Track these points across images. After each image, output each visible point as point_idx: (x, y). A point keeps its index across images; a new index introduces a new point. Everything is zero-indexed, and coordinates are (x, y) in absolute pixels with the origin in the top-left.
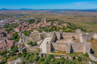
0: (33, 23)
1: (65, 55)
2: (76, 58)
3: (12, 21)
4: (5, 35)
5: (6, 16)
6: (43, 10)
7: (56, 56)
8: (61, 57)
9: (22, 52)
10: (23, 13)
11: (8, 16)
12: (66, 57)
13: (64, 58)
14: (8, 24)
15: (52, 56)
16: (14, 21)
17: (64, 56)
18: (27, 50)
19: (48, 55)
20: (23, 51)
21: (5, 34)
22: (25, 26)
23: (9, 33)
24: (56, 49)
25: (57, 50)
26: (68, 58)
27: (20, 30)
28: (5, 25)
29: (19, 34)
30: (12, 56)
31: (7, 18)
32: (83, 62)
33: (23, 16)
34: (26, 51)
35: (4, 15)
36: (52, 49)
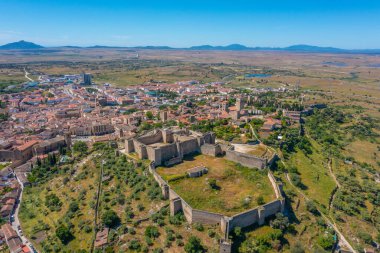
15: (125, 158)
19: (122, 155)
21: (140, 121)
31: (216, 79)
35: (212, 71)
36: (133, 150)
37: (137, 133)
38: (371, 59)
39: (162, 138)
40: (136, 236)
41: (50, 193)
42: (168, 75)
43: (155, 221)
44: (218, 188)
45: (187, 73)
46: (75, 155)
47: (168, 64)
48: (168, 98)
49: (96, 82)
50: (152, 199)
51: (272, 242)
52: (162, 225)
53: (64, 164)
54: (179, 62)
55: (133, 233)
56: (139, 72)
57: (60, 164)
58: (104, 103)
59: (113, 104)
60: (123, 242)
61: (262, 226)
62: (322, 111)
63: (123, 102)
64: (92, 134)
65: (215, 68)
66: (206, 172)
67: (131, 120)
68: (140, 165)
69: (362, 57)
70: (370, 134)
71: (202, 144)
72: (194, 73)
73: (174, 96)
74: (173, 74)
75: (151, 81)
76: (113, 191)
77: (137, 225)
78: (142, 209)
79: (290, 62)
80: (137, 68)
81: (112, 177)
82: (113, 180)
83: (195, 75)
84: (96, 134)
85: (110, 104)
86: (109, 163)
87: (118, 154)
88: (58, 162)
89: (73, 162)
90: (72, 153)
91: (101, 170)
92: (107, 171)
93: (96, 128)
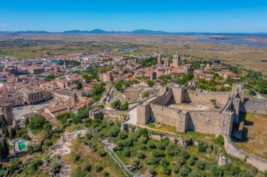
0: (150, 65)
1: (173, 134)
2: (196, 143)
3: (106, 60)
4: (80, 87)
5: (98, 46)
6: (193, 34)
7: (153, 133)
8: (164, 137)
9: (93, 118)
10: (139, 40)
11: (101, 48)
12: (172, 139)
13: (168, 139)
15: (145, 132)
16: (111, 60)
17: (169, 135)
18: (105, 116)
19: (137, 129)
20: (96, 116)
21: (80, 84)
22: (126, 72)
23: (88, 82)
25: (159, 123)
26: (176, 141)
28: (89, 68)
29: (107, 87)
30: (76, 123)
31: (99, 51)
32: (208, 156)
33: (136, 49)
34: (102, 118)
35: (94, 46)
36: (150, 119)
37: (89, 96)
39: (172, 97)
42: (60, 49)
45: (74, 47)
46: (36, 138)
47: (53, 42)
53: (24, 154)
54: (61, 42)
57: (18, 155)
58: (16, 72)
59: (26, 73)
63: (35, 70)
64: (26, 104)
65: (94, 44)
67: (69, 84)
72: (80, 47)
73: (78, 64)
74: (63, 49)
75: (48, 54)
83: (82, 49)
84: (31, 104)
85: (21, 74)
86: (122, 146)
87: (126, 127)
88: (12, 152)
89: (40, 150)
90: (30, 134)
91: (117, 159)
92: (132, 160)
93: (31, 96)
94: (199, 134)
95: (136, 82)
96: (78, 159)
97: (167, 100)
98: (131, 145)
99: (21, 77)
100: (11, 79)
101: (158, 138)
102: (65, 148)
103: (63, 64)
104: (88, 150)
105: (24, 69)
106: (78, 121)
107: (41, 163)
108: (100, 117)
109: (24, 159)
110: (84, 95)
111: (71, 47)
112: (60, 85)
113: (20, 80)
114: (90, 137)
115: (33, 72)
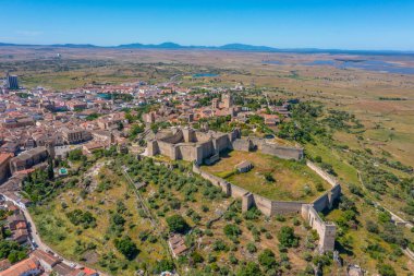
1: (168, 161)
3: (167, 94)
7: (157, 161)
8: (162, 164)
13: (164, 165)
14: (153, 102)
15: (151, 161)
18: (129, 151)
19: (147, 158)
21: (122, 125)
23: (130, 123)
24: (163, 152)
26: (168, 166)
27: (153, 120)
29: (146, 129)
30: (106, 156)
34: (127, 152)
35: (157, 71)
36: (157, 152)
37: (127, 137)
38: (304, 57)
39: (183, 138)
40: (215, 237)
41: (68, 210)
42: (110, 76)
43: (230, 219)
44: (274, 181)
45: (130, 73)
46: (74, 166)
47: (101, 64)
48: (125, 100)
49: (24, 86)
50: (212, 198)
51: (348, 223)
52: (239, 222)
53: (66, 176)
54: (113, 63)
55: (211, 235)
56: (72, 73)
58: (53, 109)
59: (65, 109)
60: (203, 245)
61: (332, 209)
62: (297, 106)
63: (75, 107)
64: (66, 143)
65: (159, 68)
66: (252, 167)
67: (110, 124)
68: (176, 167)
69: (295, 56)
70: (343, 126)
71: (233, 140)
72: (137, 73)
73: (129, 98)
74: (114, 75)
75: (94, 83)
76: (157, 197)
77: (209, 226)
78: (206, 210)
79: (230, 61)
80: (66, 69)
81: (147, 183)
82: (150, 185)
83: (140, 76)
84: (71, 143)
85: (59, 110)
86: (133, 169)
87: (139, 158)
88: (56, 176)
89: (77, 174)
90: (70, 164)
91: (128, 177)
92: (136, 178)
93: (71, 136)
94: (185, 162)
95: (175, 124)
96: (102, 177)
97: (178, 138)
98: (140, 168)
99: (59, 114)
100: (49, 116)
101: (158, 164)
102: (95, 172)
103: (110, 98)
104: (111, 172)
105: (62, 104)
106: (108, 155)
107: (77, 181)
108: (125, 151)
109: (65, 180)
110: (122, 135)
111: (126, 73)
112: (101, 125)
113: (58, 119)
114: (114, 164)
115: (72, 108)
